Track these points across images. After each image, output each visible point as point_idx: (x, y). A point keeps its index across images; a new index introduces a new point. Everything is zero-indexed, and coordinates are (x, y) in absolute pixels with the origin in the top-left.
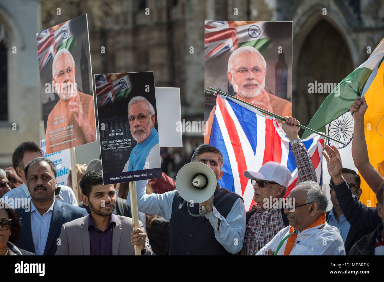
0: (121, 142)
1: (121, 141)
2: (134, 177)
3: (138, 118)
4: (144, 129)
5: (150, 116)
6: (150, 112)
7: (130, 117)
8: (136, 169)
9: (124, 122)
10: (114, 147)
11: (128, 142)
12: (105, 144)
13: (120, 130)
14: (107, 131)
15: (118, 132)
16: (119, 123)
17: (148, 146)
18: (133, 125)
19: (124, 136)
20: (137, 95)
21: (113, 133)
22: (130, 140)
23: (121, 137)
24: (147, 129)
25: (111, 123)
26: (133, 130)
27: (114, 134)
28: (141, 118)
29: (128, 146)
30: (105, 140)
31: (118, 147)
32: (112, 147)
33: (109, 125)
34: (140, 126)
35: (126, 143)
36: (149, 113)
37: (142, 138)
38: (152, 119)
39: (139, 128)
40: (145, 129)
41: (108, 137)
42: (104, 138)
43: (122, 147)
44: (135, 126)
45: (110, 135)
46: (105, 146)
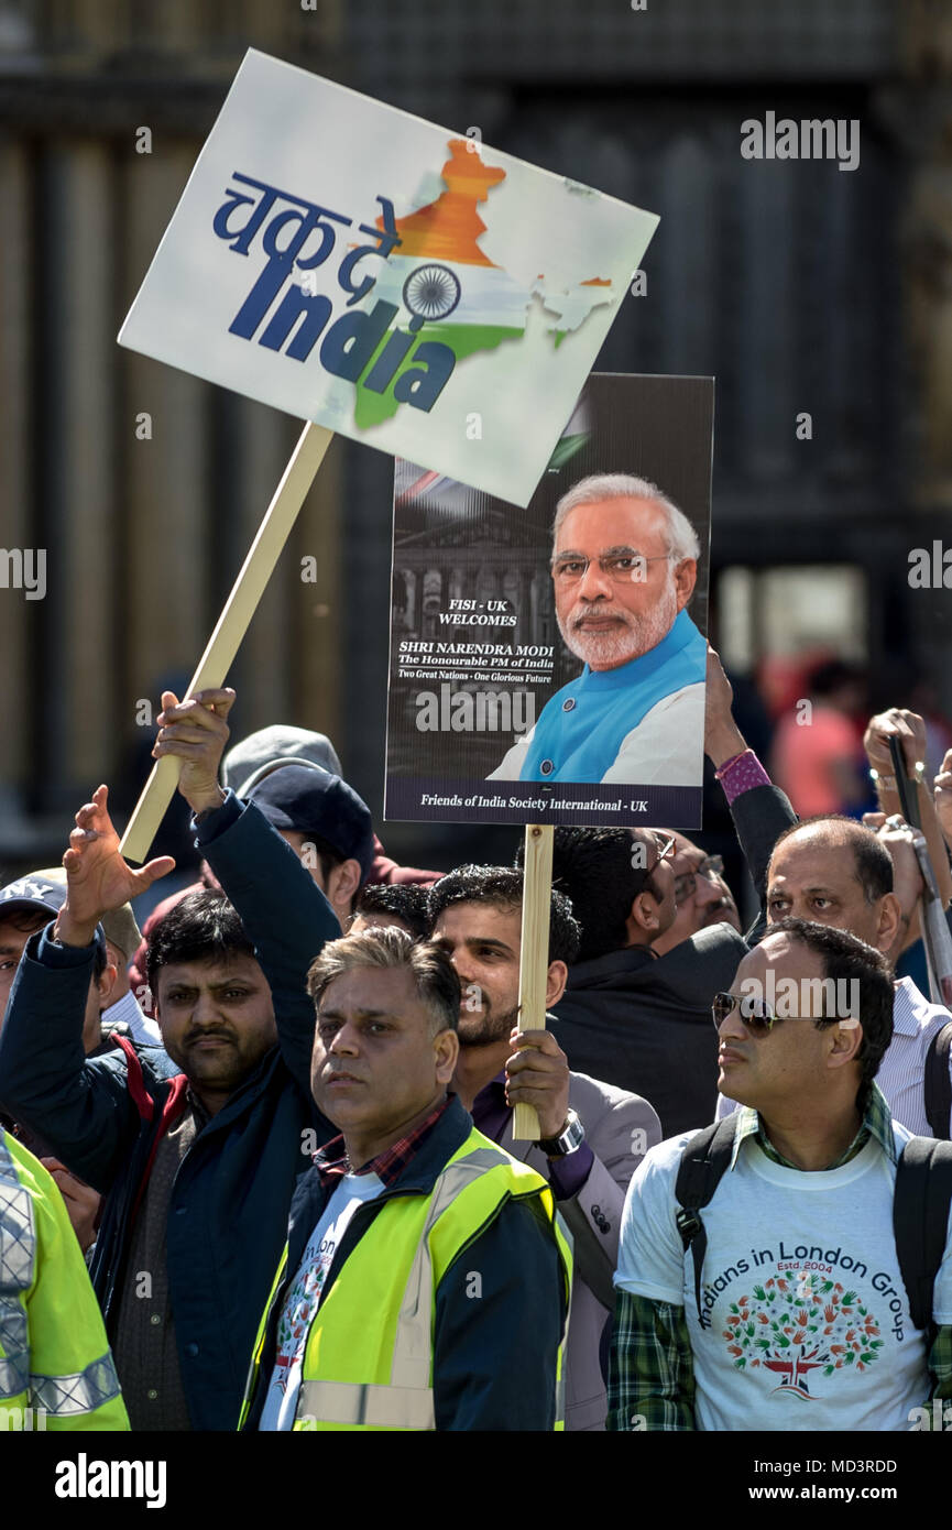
0: (499, 656)
1: (499, 650)
2: (549, 805)
3: (602, 566)
4: (626, 613)
5: (672, 564)
6: (672, 545)
7: (560, 559)
9: (527, 576)
10: (458, 672)
11: (536, 659)
12: (413, 655)
13: (501, 606)
14: (433, 604)
15: (488, 613)
16: (500, 576)
17: (643, 688)
18: (571, 596)
19: (517, 634)
20: (608, 470)
21: (462, 612)
22: (550, 651)
23: (501, 636)
24: (647, 615)
25: (459, 573)
26: (570, 610)
28: (619, 565)
29: (534, 675)
30: (414, 636)
31: (482, 672)
32: (448, 671)
33: (443, 578)
34: (610, 601)
35: (524, 663)
36: (668, 549)
37: (617, 649)
38: (679, 577)
39: (605, 609)
40: (638, 615)
41: (433, 627)
42: (414, 631)
43: (501, 677)
44: (584, 599)
45: (444, 619)
46: (416, 660)
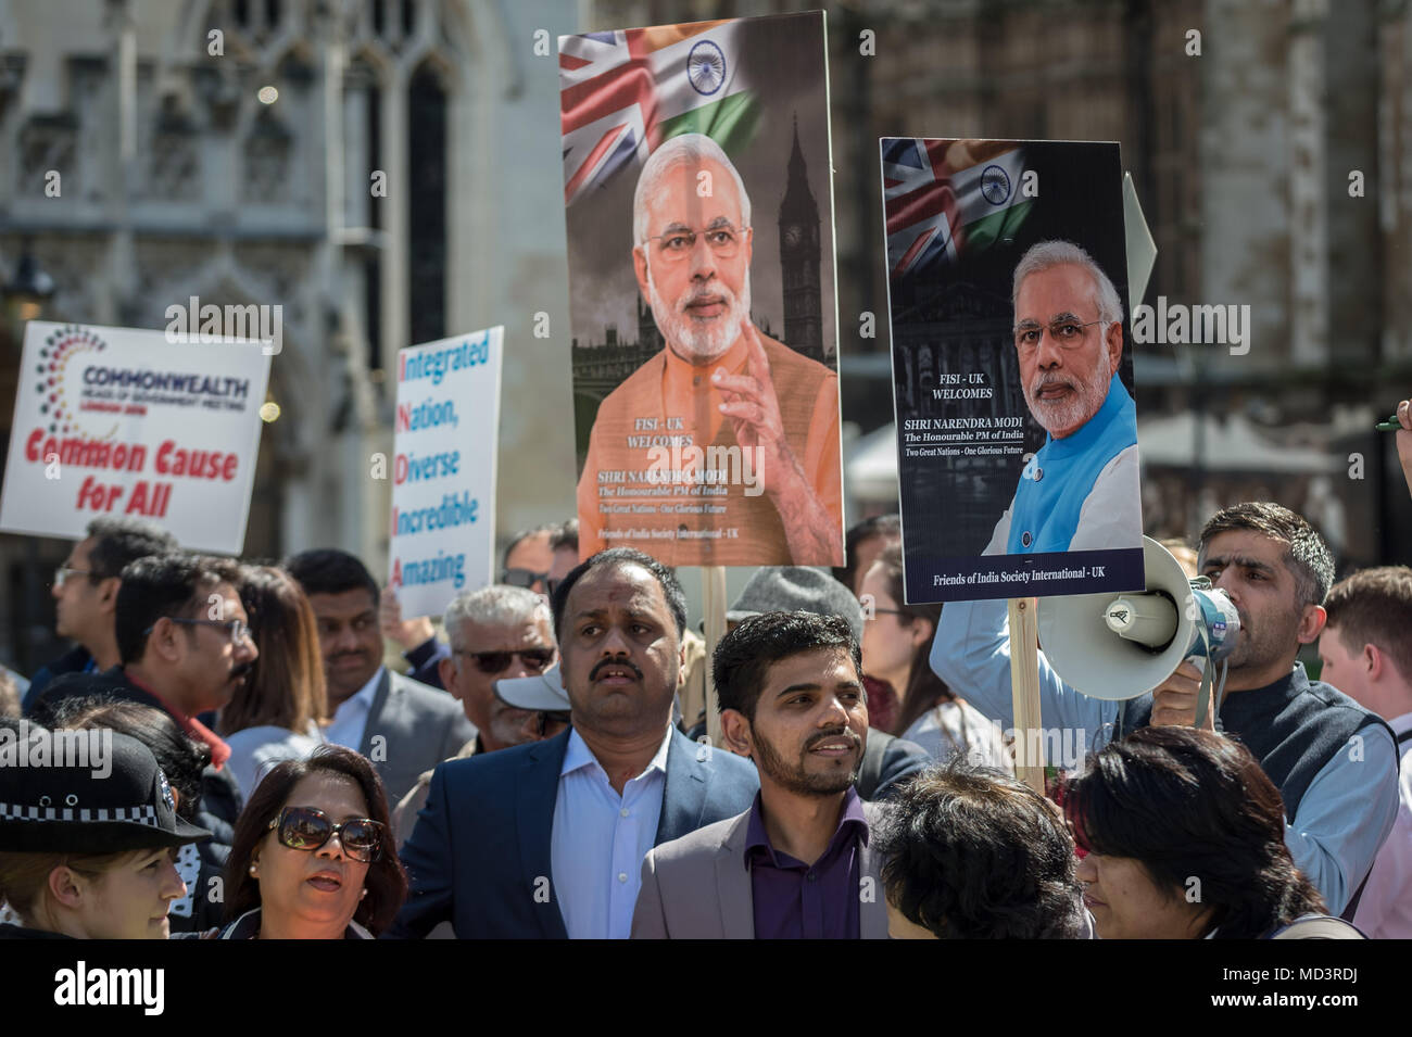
0: (982, 430)
1: (980, 423)
2: (1031, 577)
3: (1052, 333)
4: (1074, 380)
5: (1104, 328)
6: (1103, 310)
7: (1020, 328)
8: (1041, 545)
9: (997, 347)
10: (952, 448)
11: (1010, 430)
12: (916, 433)
13: (979, 380)
14: (927, 378)
15: (970, 386)
16: (976, 348)
17: (1091, 455)
18: (1032, 359)
19: (994, 405)
21: (951, 386)
22: (1019, 422)
23: (981, 408)
24: (1089, 380)
25: (944, 347)
26: (1031, 380)
27: (954, 395)
28: (1065, 332)
29: (1010, 446)
30: (915, 413)
31: (971, 447)
32: (944, 448)
33: (933, 352)
34: (1061, 368)
35: (1001, 435)
36: (1099, 313)
37: (1070, 416)
38: (1110, 341)
39: (1058, 377)
40: (1083, 380)
41: (929, 404)
42: (915, 409)
43: (984, 451)
44: (1041, 367)
45: (937, 394)
46: (918, 438)
